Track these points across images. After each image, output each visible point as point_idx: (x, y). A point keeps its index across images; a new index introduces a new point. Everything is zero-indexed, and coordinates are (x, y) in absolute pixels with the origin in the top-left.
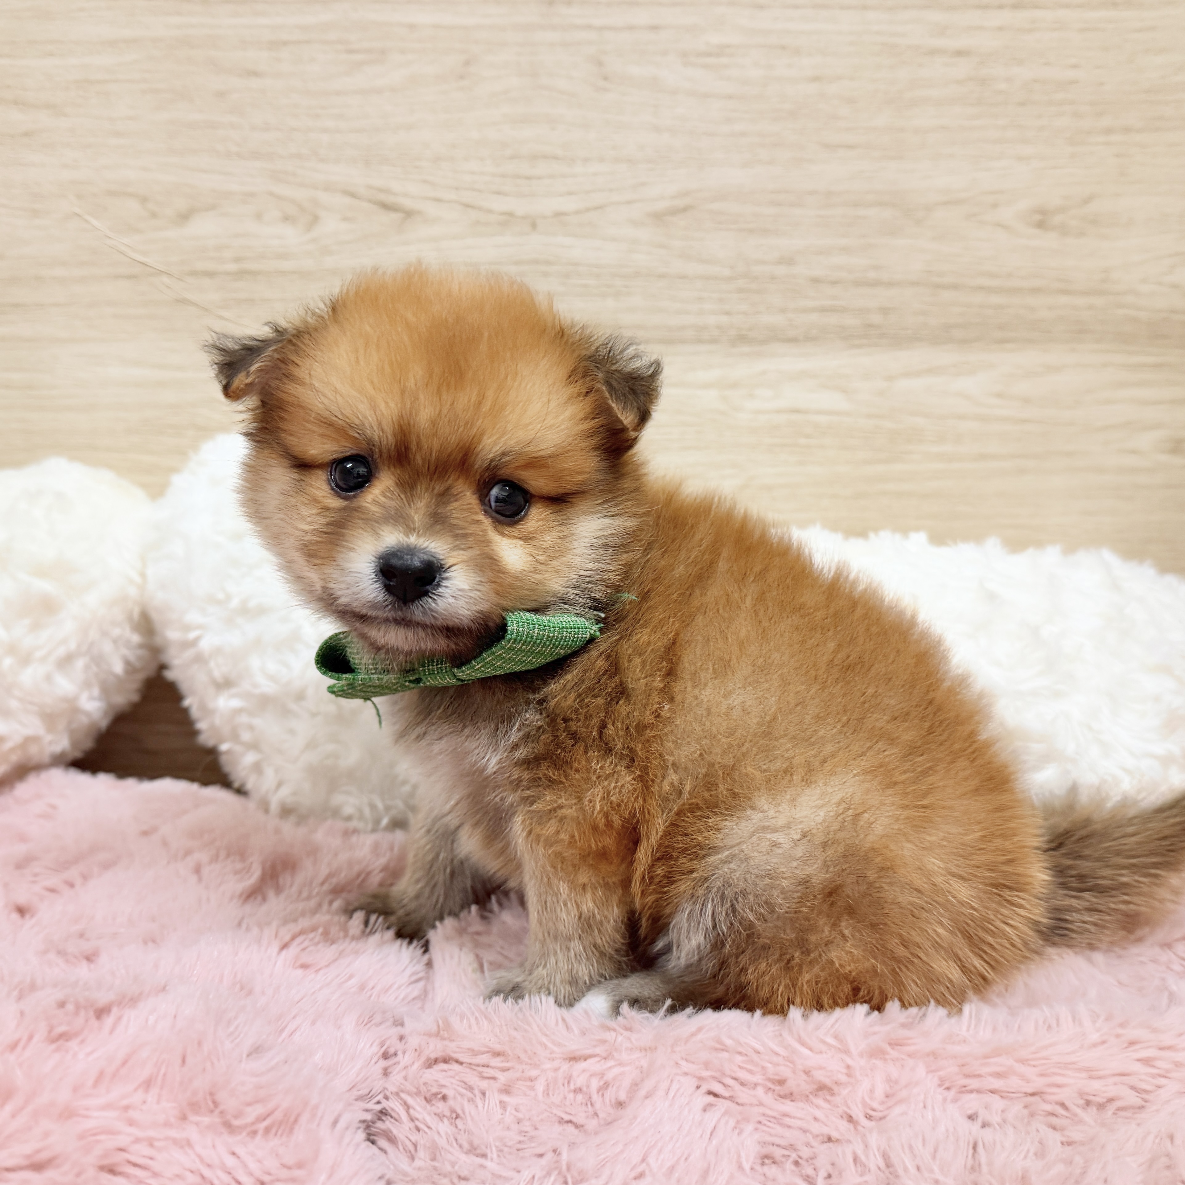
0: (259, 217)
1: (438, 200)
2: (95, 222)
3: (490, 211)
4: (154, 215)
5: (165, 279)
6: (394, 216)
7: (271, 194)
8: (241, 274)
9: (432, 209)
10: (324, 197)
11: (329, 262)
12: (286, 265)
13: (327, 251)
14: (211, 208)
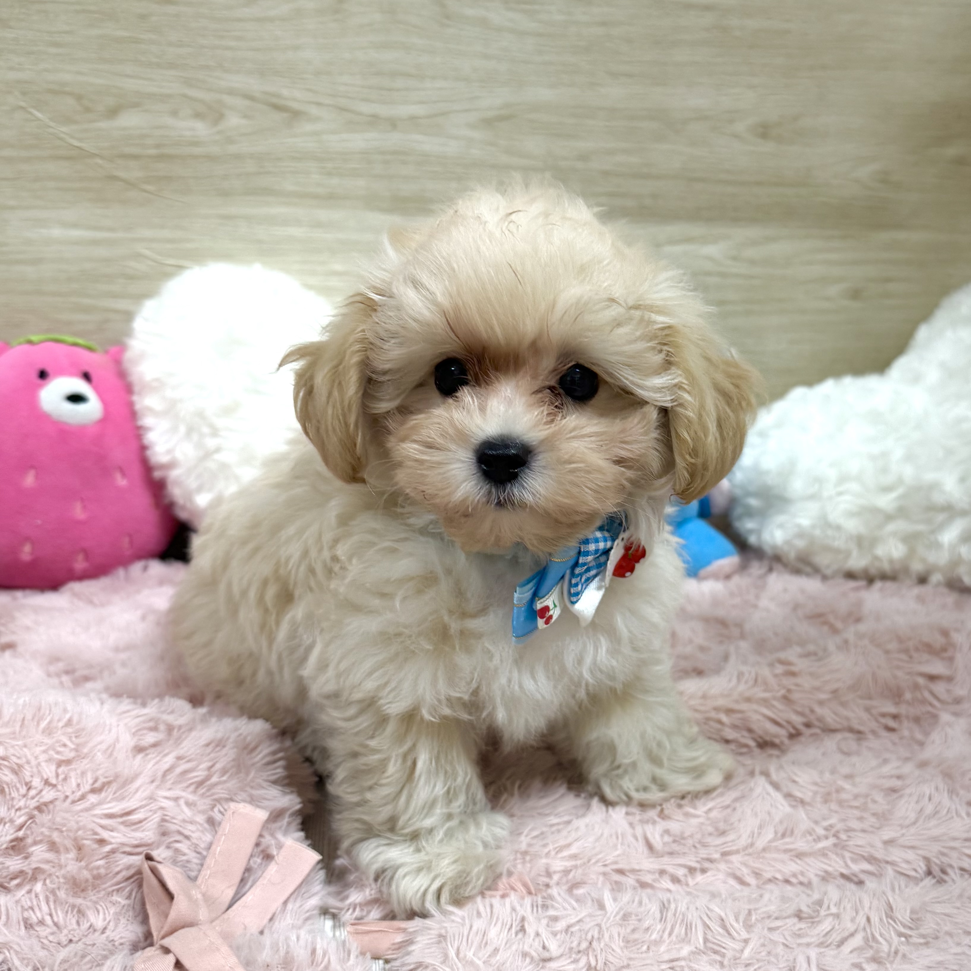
0: (174, 113)
1: (319, 104)
2: (39, 115)
3: (360, 114)
4: (88, 110)
5: (99, 161)
6: (285, 115)
7: (185, 96)
8: (161, 157)
9: (314, 111)
10: (228, 100)
11: (232, 149)
12: (197, 151)
13: (230, 141)
14: (136, 105)
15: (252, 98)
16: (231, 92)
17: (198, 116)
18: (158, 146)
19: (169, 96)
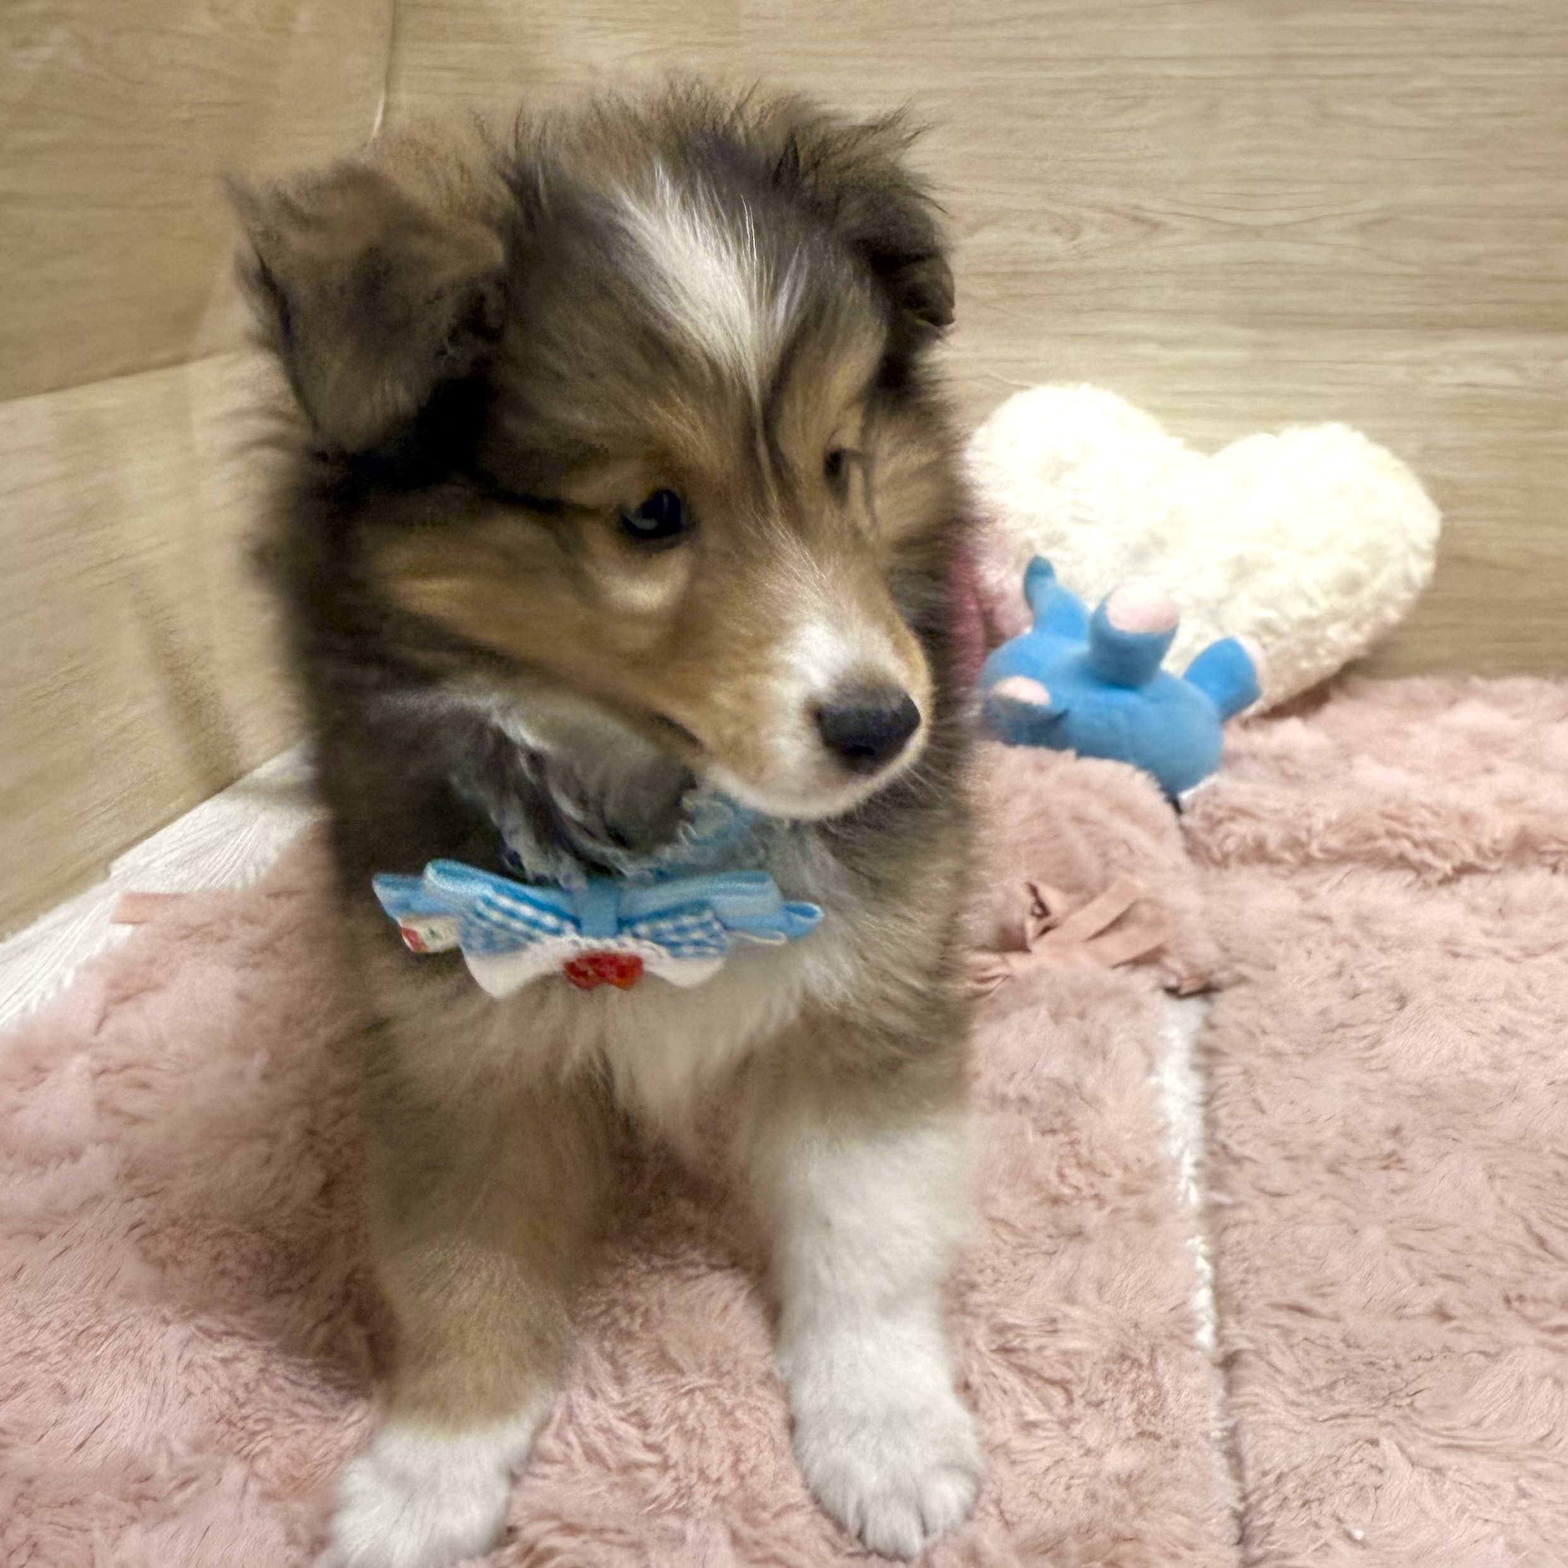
0: (1032, 229)
1: (1181, 215)
3: (1223, 223)
7: (1045, 211)
9: (1174, 222)
10: (1088, 214)
11: (1088, 264)
12: (1051, 267)
13: (1084, 257)
14: (995, 222)
15: (1111, 211)
16: (1092, 206)
17: (1057, 231)
18: (1013, 263)
19: (1030, 211)
